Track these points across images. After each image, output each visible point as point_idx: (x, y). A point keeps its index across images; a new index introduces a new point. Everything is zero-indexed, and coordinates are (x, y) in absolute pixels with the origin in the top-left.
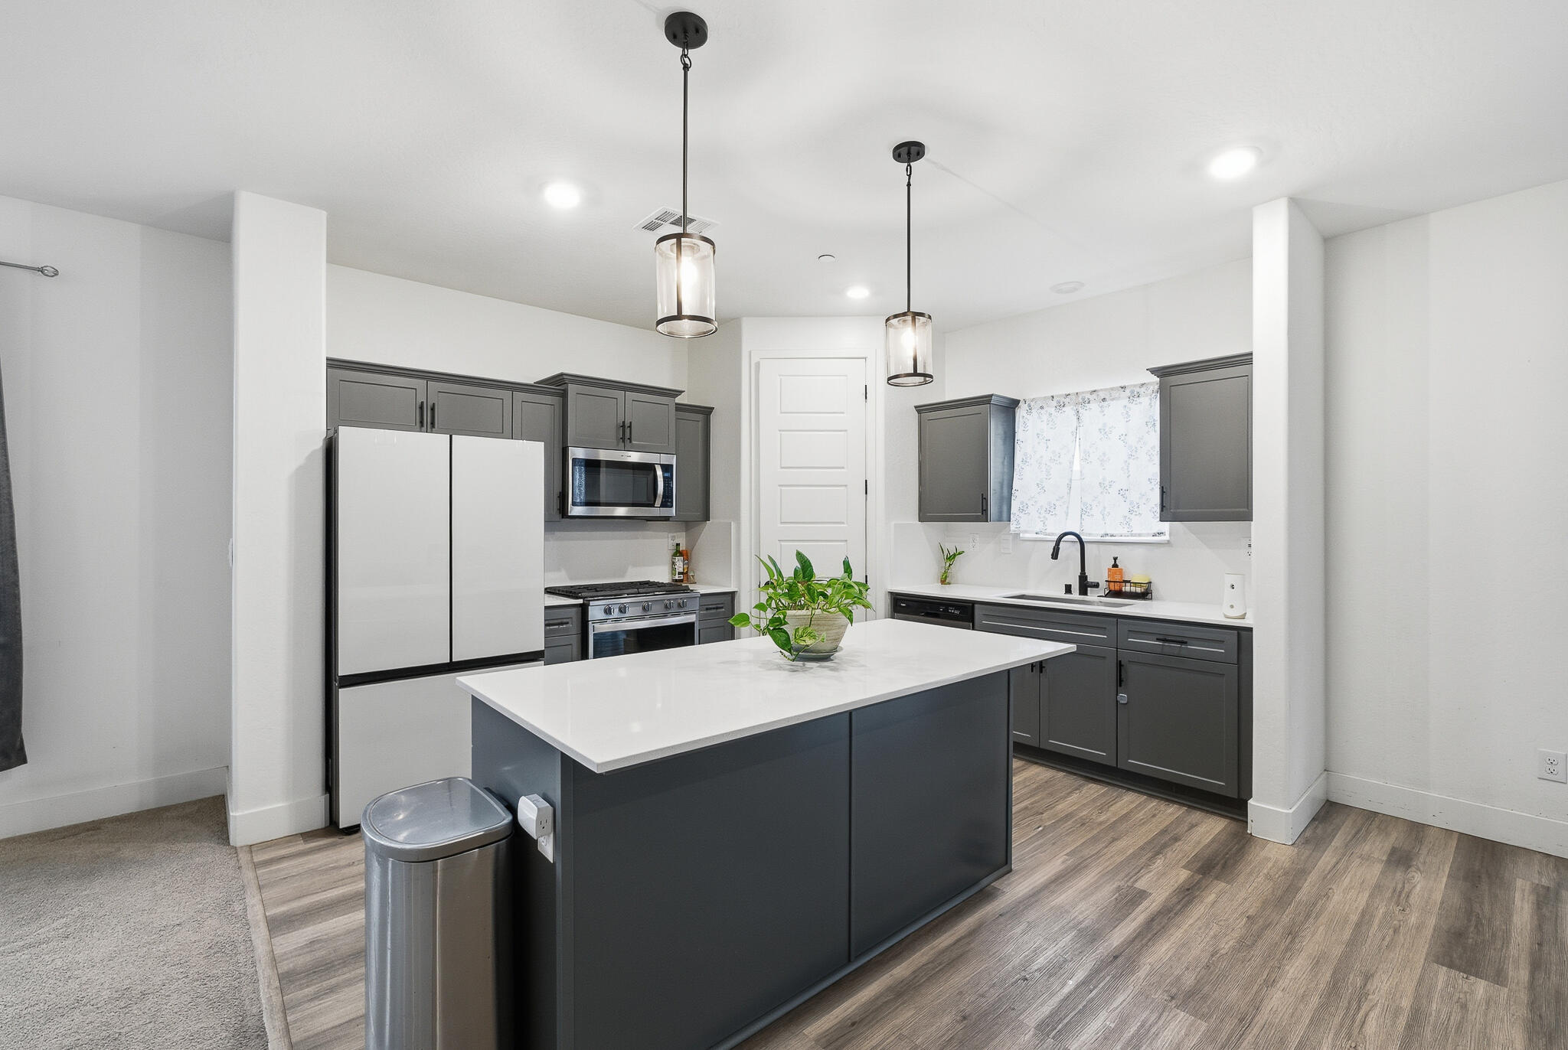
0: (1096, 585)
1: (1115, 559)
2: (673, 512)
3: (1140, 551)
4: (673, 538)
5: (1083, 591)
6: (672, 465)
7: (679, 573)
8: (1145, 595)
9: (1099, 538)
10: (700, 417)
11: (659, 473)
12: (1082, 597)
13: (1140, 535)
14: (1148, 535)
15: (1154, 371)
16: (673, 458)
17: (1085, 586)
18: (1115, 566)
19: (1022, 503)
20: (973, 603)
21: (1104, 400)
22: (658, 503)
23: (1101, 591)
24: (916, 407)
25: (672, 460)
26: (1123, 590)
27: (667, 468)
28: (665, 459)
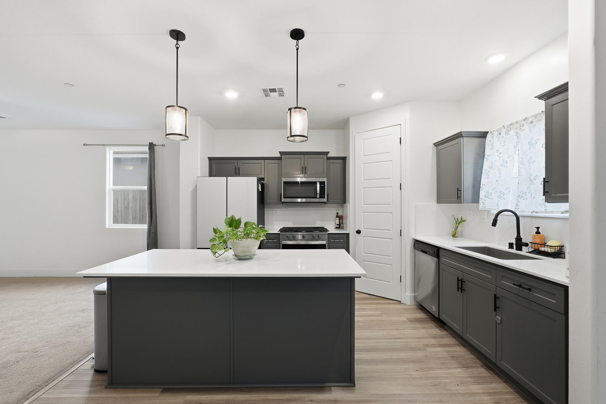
0: (527, 245)
1: (538, 228)
2: (325, 200)
3: (556, 223)
4: (336, 210)
5: (519, 248)
6: (325, 182)
7: (337, 225)
8: (558, 254)
9: (529, 214)
10: (340, 161)
11: (318, 185)
12: (519, 252)
13: (552, 212)
14: (558, 212)
15: (540, 97)
16: (325, 179)
17: (520, 244)
18: (538, 233)
19: (487, 192)
20: (439, 248)
21: (532, 122)
22: (318, 196)
23: (530, 249)
24: (434, 144)
25: (325, 180)
26: (540, 250)
27: (322, 183)
28: (322, 180)
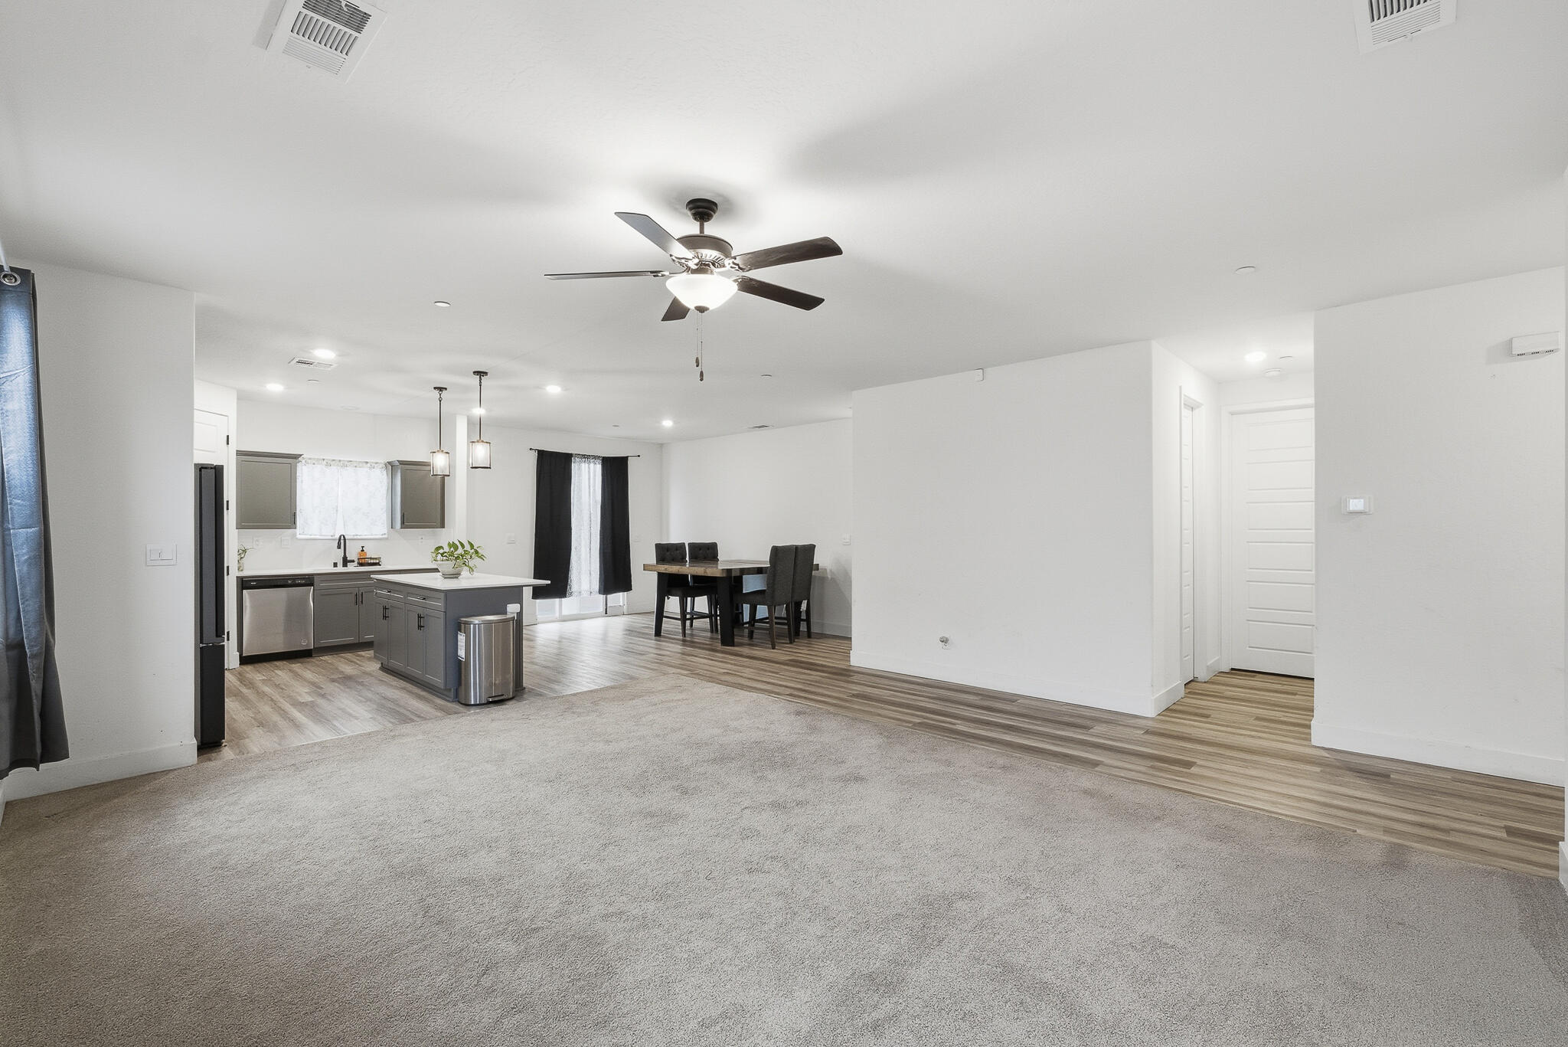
0: (353, 561)
1: (362, 547)
3: (376, 543)
8: (378, 564)
12: (345, 567)
17: (346, 562)
18: (363, 551)
20: (313, 575)
21: (356, 466)
23: (356, 564)
26: (365, 562)
